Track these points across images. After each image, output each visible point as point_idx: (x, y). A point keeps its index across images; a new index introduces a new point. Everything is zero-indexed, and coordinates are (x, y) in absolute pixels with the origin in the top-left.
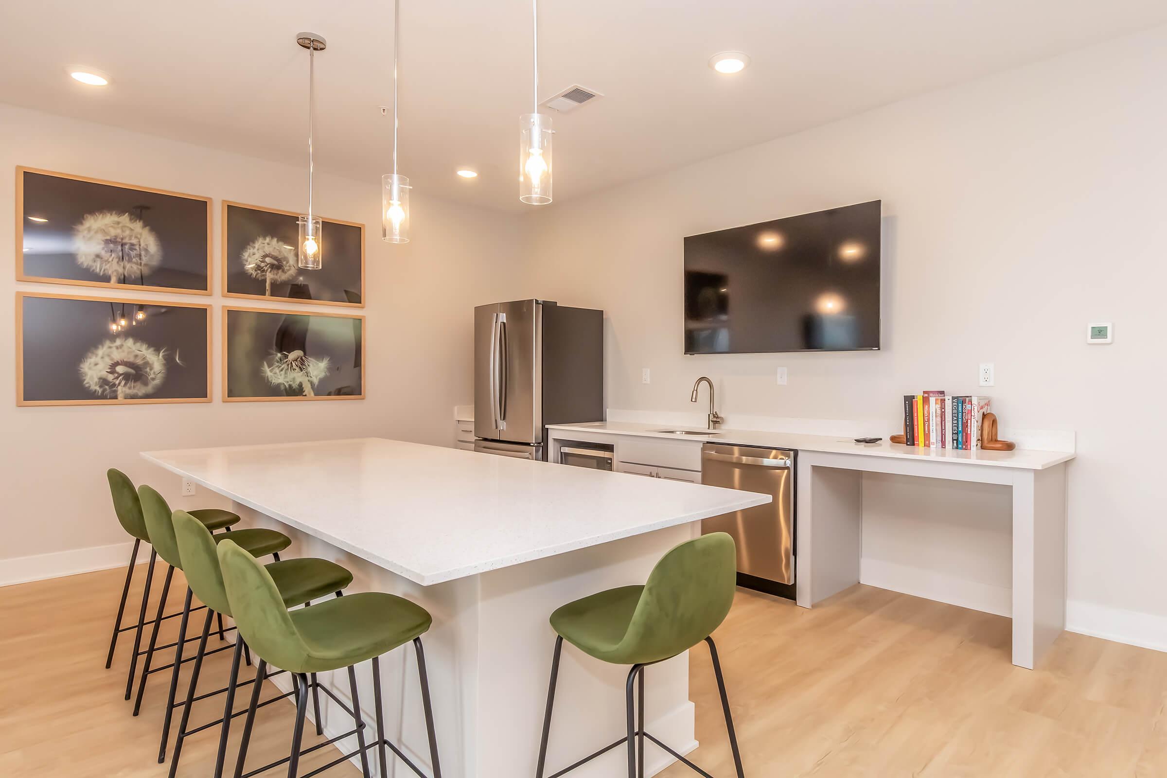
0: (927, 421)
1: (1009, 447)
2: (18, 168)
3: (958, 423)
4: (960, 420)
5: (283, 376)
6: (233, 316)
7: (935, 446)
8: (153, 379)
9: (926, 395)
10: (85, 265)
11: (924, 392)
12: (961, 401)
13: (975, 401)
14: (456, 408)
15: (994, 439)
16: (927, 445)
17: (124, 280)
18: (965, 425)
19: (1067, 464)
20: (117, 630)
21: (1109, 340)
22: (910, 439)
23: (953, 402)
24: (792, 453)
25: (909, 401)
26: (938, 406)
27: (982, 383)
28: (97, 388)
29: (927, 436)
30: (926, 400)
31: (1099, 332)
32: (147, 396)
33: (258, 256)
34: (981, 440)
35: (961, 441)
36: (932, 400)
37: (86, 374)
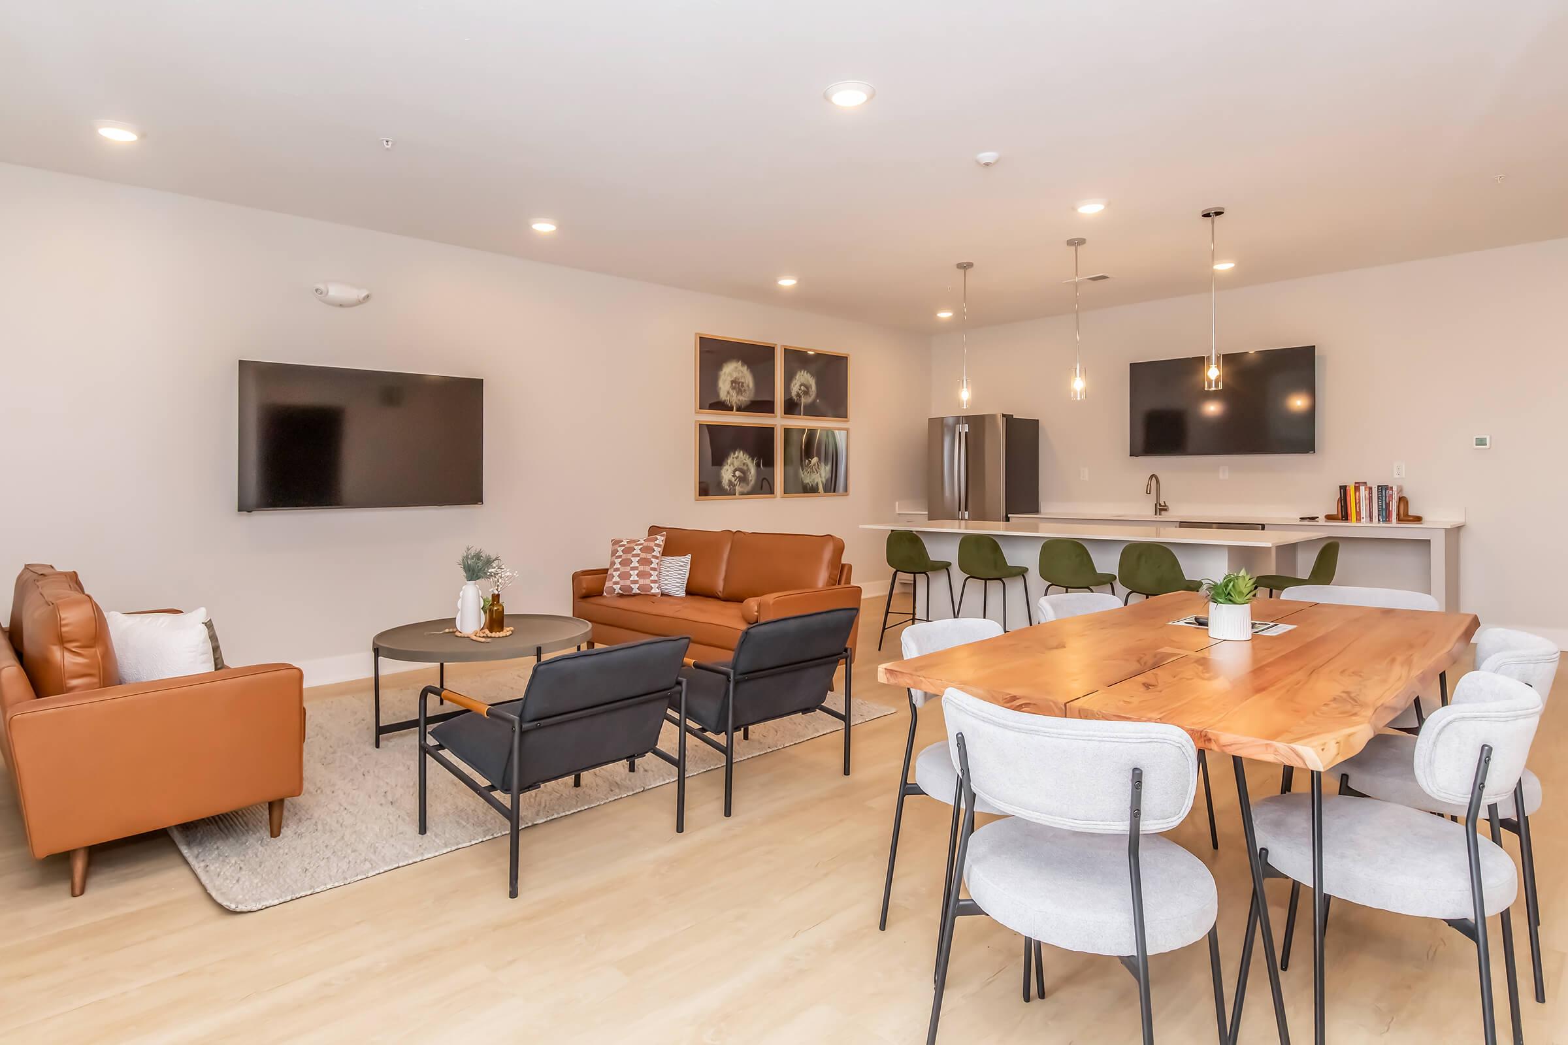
0: (1358, 503)
1: (1418, 519)
2: (696, 334)
3: (1382, 504)
4: (1384, 502)
5: (808, 478)
6: (787, 431)
7: (1364, 521)
8: (751, 480)
9: (1357, 485)
10: (723, 399)
11: (1356, 483)
12: (1383, 489)
13: (1395, 489)
14: (897, 503)
15: (1406, 514)
16: (1358, 519)
17: (739, 409)
18: (1388, 505)
19: (1459, 528)
20: (884, 629)
21: (1488, 446)
22: (1345, 516)
23: (1378, 489)
24: (1260, 526)
25: (1343, 489)
26: (1367, 492)
27: (1396, 476)
28: (728, 487)
29: (1358, 514)
30: (1357, 489)
31: (1481, 442)
32: (748, 493)
33: (798, 385)
34: (1398, 515)
35: (1385, 515)
36: (1362, 488)
37: (723, 477)
